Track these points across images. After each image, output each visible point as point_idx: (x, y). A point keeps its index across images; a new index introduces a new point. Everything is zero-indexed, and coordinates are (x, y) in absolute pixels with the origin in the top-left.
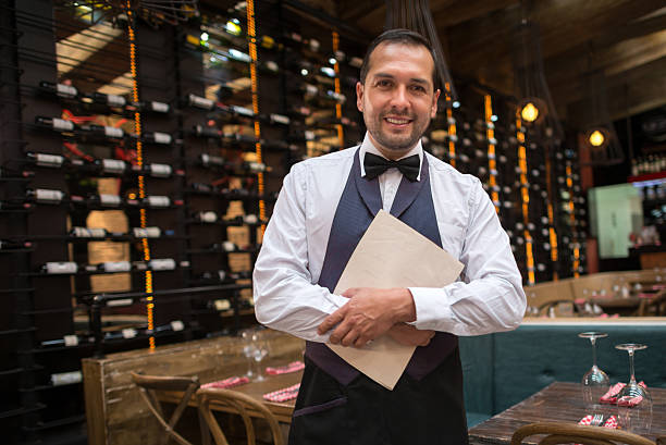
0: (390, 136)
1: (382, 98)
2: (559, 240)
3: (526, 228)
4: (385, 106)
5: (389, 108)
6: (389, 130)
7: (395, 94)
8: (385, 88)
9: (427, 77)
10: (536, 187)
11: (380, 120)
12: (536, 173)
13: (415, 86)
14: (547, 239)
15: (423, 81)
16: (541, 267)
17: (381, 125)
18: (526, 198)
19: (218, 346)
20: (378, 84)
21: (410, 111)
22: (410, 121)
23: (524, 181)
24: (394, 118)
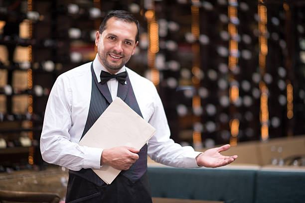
0: (111, 63)
1: (110, 45)
2: (296, 94)
3: (262, 79)
4: (111, 48)
5: (112, 50)
6: (111, 60)
7: (116, 45)
8: (111, 40)
9: (133, 38)
10: (275, 37)
11: (107, 54)
12: (275, 21)
13: (127, 42)
14: (284, 93)
15: (131, 41)
16: (276, 122)
17: (107, 57)
18: (264, 48)
19: (34, 177)
20: (109, 38)
21: (122, 53)
22: (121, 58)
23: (263, 29)
24: (114, 55)
